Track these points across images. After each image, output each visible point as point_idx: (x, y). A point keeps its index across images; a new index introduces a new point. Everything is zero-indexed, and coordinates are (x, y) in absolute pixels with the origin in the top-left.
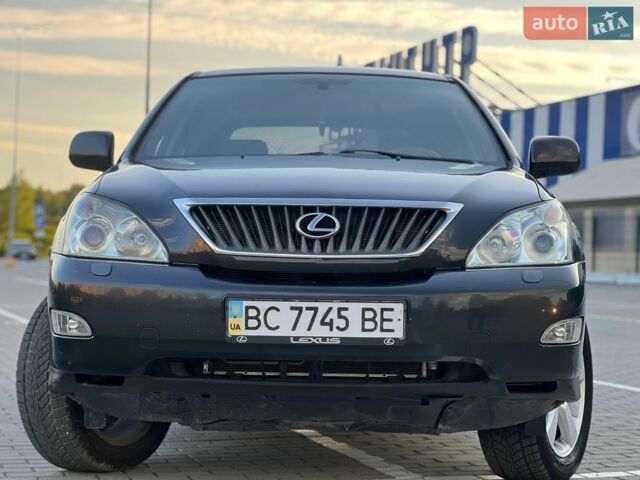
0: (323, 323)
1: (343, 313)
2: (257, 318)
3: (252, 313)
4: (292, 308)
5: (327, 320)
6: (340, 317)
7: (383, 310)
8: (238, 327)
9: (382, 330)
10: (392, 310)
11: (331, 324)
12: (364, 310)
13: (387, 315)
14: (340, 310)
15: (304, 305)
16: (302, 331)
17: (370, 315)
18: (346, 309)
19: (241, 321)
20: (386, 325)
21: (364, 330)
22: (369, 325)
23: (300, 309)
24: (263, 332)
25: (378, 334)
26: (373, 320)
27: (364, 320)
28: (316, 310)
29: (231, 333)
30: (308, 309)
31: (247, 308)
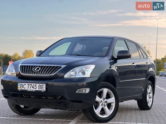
0: (32, 87)
1: (36, 86)
2: (22, 86)
3: (22, 85)
4: (28, 84)
5: (33, 87)
6: (35, 86)
7: (42, 85)
8: (19, 88)
9: (42, 89)
10: (43, 85)
11: (34, 88)
12: (39, 85)
13: (43, 86)
14: (35, 85)
15: (30, 84)
16: (29, 89)
17: (40, 86)
18: (36, 85)
19: (20, 87)
20: (43, 88)
21: (39, 89)
22: (40, 88)
23: (29, 85)
24: (23, 89)
25: (41, 90)
26: (40, 87)
27: (39, 87)
28: (31, 85)
29: (18, 89)
30: (30, 85)
31: (21, 84)
